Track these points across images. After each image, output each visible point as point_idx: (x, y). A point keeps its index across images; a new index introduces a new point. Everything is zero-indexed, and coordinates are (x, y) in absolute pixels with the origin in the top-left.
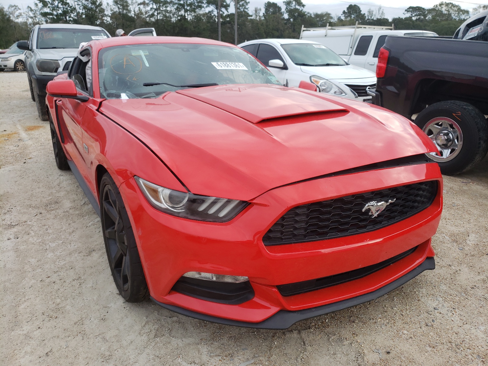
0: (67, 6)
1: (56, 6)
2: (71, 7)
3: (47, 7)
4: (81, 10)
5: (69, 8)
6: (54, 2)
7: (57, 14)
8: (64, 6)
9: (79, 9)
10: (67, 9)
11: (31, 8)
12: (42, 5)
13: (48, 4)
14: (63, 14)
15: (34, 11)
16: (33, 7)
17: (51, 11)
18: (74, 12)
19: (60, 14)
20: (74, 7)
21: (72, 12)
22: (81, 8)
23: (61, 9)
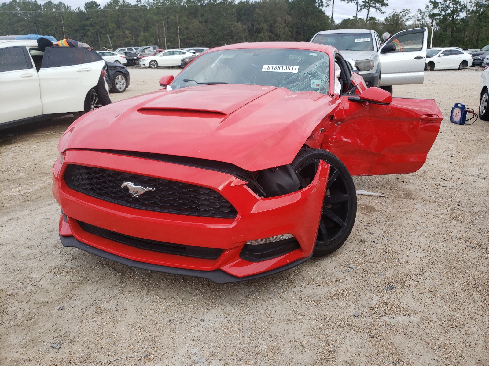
0: (458, 5)
1: (446, 6)
2: (462, 5)
3: (437, 8)
4: (473, 8)
5: (459, 7)
6: (446, 2)
7: (445, 14)
8: (455, 5)
9: (470, 7)
10: (457, 7)
11: (421, 11)
12: (433, 7)
13: (439, 5)
14: (451, 14)
15: (423, 13)
16: (423, 10)
17: (440, 12)
18: (463, 10)
19: (449, 13)
20: (466, 5)
21: (461, 11)
22: (473, 6)
23: (451, 8)
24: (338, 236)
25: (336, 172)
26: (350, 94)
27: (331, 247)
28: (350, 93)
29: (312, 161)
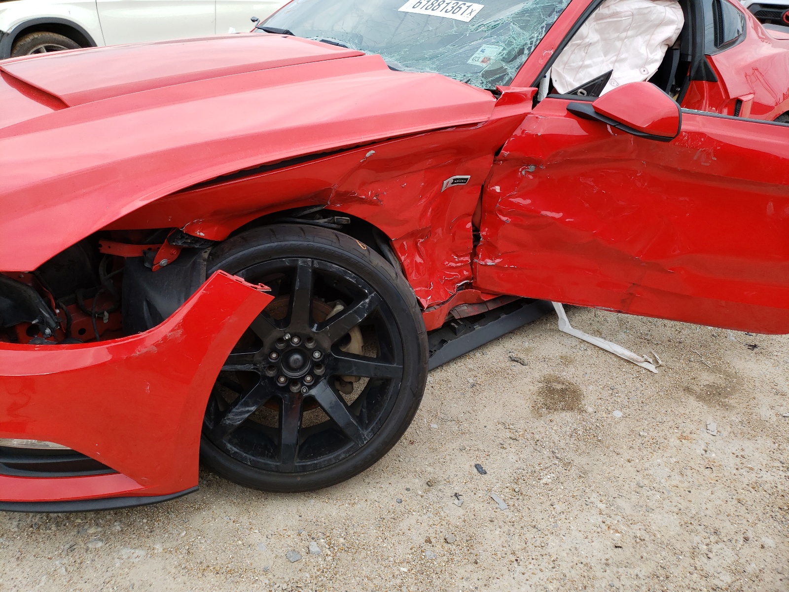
24: (330, 459)
25: (367, 300)
26: (579, 94)
27: (299, 479)
28: (581, 93)
29: (287, 262)
